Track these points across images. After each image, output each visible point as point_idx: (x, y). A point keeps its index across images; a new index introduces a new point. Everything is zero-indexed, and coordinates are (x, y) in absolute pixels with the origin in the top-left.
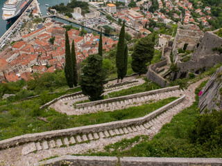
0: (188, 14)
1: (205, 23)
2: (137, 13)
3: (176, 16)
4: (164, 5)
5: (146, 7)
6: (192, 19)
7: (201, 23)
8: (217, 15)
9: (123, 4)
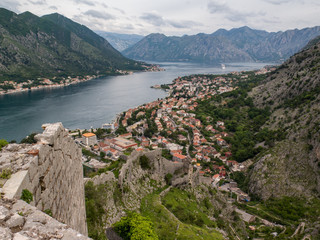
0: (197, 134)
1: (221, 142)
2: (128, 141)
3: (182, 139)
4: (164, 125)
5: (140, 131)
6: (203, 139)
7: (215, 142)
8: (234, 130)
9: (109, 131)
